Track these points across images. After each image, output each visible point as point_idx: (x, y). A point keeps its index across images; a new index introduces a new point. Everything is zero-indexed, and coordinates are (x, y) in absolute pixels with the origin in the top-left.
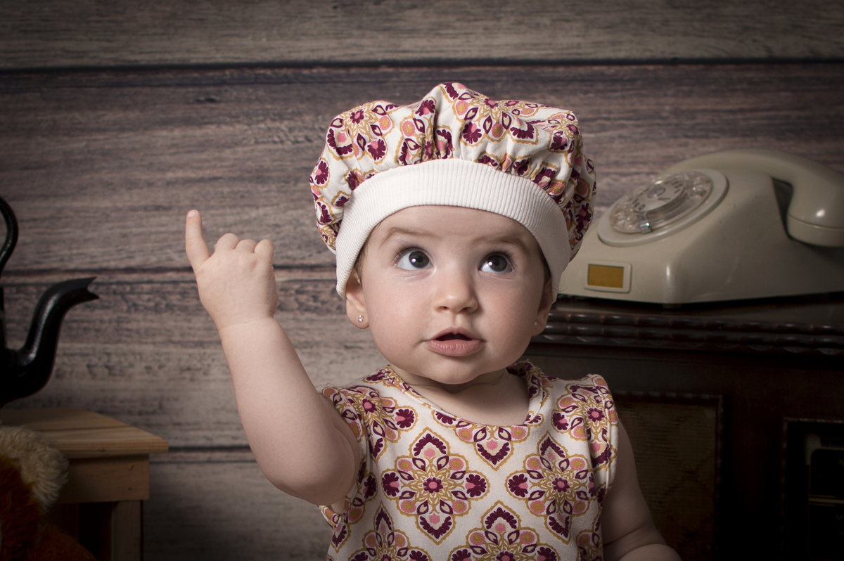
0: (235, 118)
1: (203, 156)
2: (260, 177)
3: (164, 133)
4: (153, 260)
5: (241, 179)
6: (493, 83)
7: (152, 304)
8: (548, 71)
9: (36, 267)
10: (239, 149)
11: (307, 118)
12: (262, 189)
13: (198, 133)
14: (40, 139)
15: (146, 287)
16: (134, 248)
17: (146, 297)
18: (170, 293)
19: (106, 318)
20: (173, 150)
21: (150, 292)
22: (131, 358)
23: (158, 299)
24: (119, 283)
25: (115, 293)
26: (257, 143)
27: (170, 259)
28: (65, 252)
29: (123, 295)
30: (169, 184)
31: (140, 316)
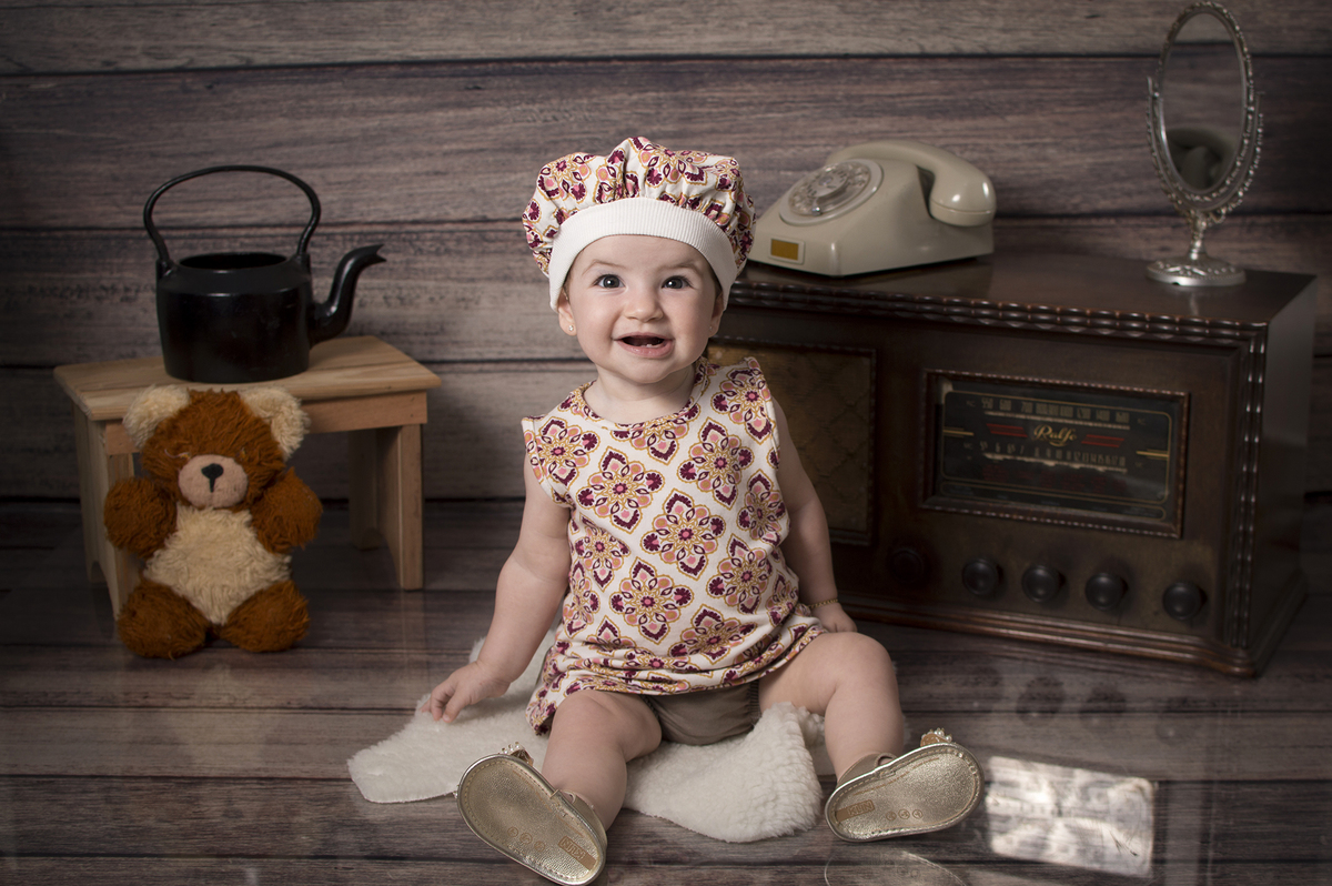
0: (497, 102)
1: (473, 132)
2: (517, 149)
3: (441, 114)
4: (434, 214)
5: (502, 150)
6: (702, 73)
7: (433, 249)
8: (745, 64)
9: (341, 220)
10: (501, 127)
11: (555, 102)
12: (519, 158)
13: (468, 114)
14: (343, 119)
15: (429, 236)
16: (418, 205)
17: (428, 243)
18: (448, 240)
19: (398, 260)
20: (448, 128)
21: (432, 240)
22: (418, 291)
23: (438, 245)
24: (408, 233)
25: (404, 240)
26: (515, 121)
27: (447, 214)
28: (364, 208)
29: (410, 241)
30: (446, 154)
31: (424, 258)
